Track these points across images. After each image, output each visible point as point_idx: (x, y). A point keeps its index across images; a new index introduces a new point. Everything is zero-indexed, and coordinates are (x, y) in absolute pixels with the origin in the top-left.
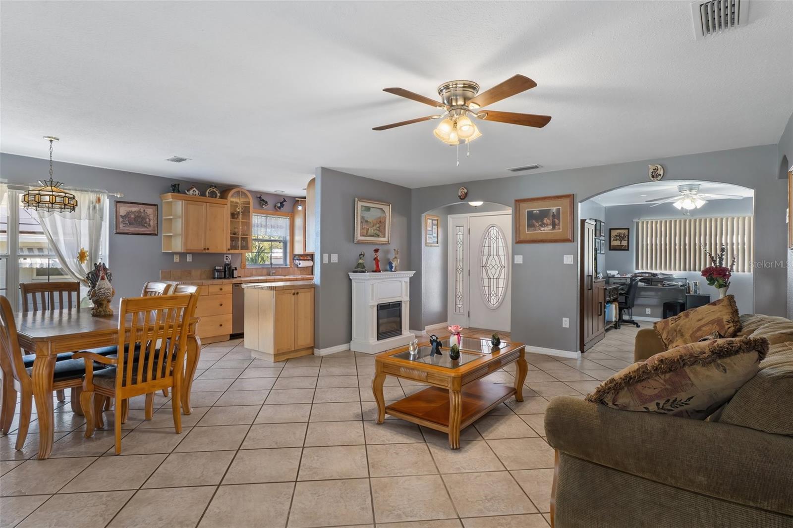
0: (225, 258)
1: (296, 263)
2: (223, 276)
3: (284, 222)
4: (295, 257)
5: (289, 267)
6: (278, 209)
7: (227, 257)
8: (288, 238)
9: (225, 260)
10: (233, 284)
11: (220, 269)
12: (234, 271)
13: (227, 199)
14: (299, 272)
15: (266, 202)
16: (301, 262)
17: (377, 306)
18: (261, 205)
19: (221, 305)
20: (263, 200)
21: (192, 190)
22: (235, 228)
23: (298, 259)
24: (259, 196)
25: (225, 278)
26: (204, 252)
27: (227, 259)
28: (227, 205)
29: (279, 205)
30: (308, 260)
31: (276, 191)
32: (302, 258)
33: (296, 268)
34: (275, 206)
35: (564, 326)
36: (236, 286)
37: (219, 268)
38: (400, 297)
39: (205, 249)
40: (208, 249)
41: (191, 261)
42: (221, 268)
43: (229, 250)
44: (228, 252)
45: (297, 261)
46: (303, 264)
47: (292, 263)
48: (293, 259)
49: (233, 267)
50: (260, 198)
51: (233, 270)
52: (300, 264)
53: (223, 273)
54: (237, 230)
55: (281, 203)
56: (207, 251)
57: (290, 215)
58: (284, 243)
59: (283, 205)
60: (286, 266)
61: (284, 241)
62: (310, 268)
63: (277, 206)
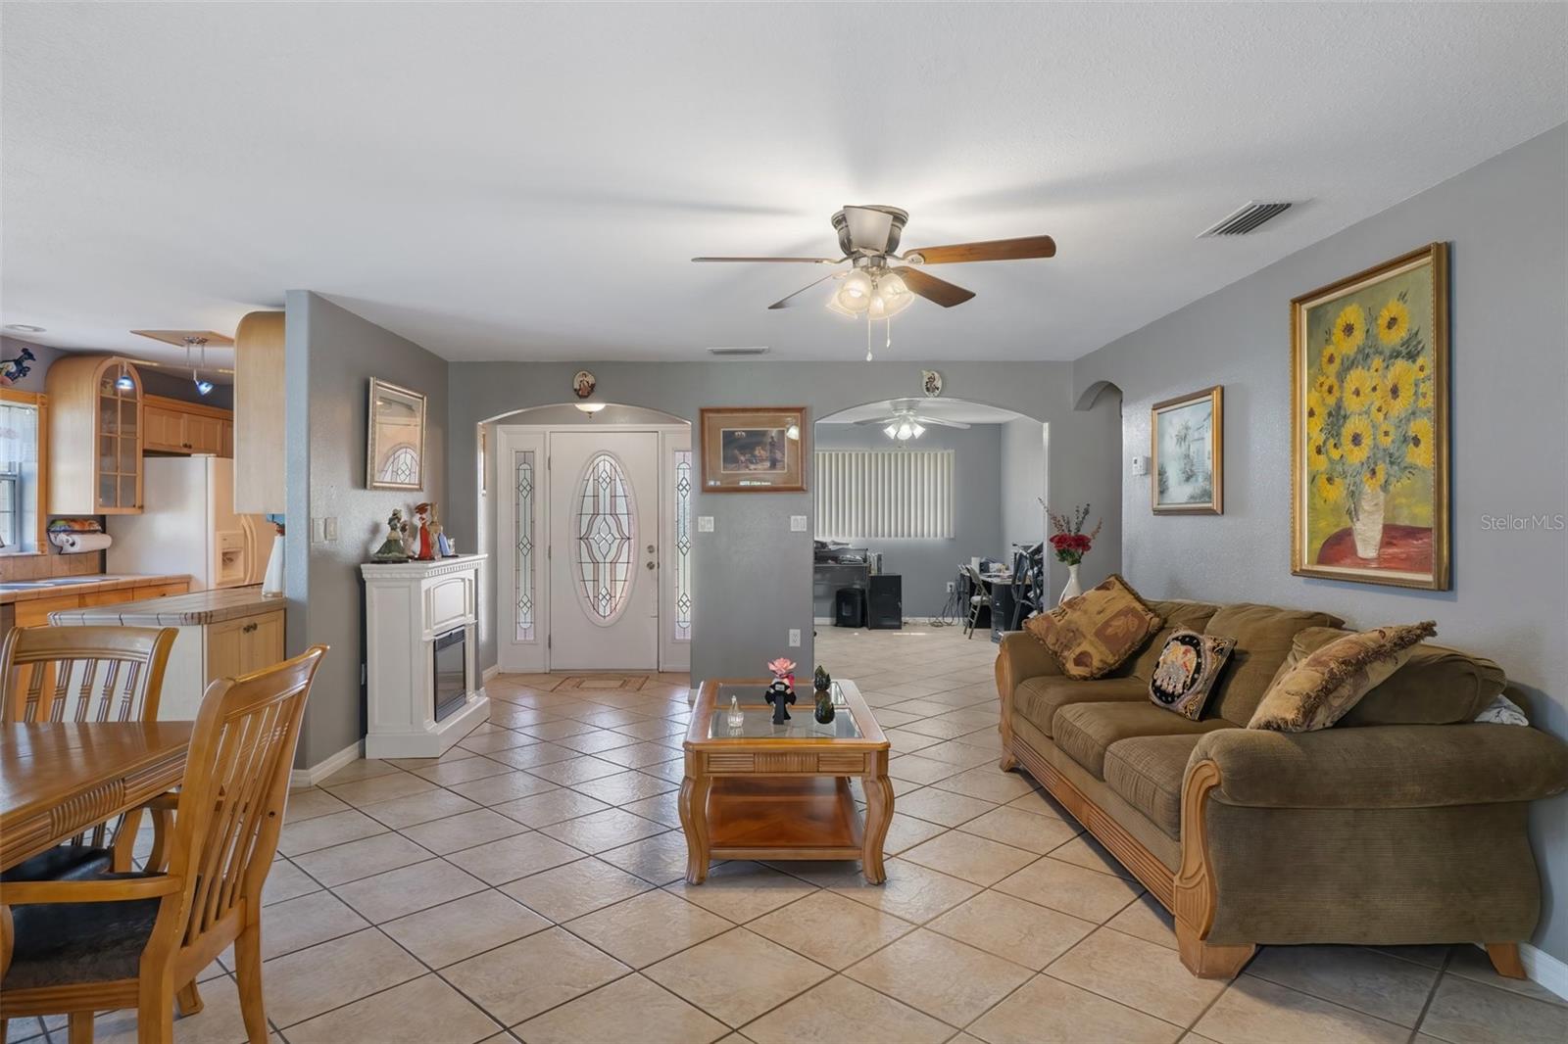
1: (57, 542)
3: (26, 417)
4: (53, 522)
5: (35, 552)
6: (8, 380)
8: (32, 467)
14: (66, 567)
16: (76, 538)
17: (435, 642)
23: (64, 531)
29: (12, 367)
30: (95, 532)
31: (12, 327)
32: (77, 527)
33: (57, 557)
35: (791, 644)
38: (462, 615)
45: (63, 537)
46: (83, 543)
47: (47, 543)
48: (48, 531)
52: (73, 544)
55: (18, 362)
57: (39, 400)
58: (14, 481)
59: (23, 371)
60: (21, 551)
61: (15, 476)
62: (97, 553)
63: (5, 370)
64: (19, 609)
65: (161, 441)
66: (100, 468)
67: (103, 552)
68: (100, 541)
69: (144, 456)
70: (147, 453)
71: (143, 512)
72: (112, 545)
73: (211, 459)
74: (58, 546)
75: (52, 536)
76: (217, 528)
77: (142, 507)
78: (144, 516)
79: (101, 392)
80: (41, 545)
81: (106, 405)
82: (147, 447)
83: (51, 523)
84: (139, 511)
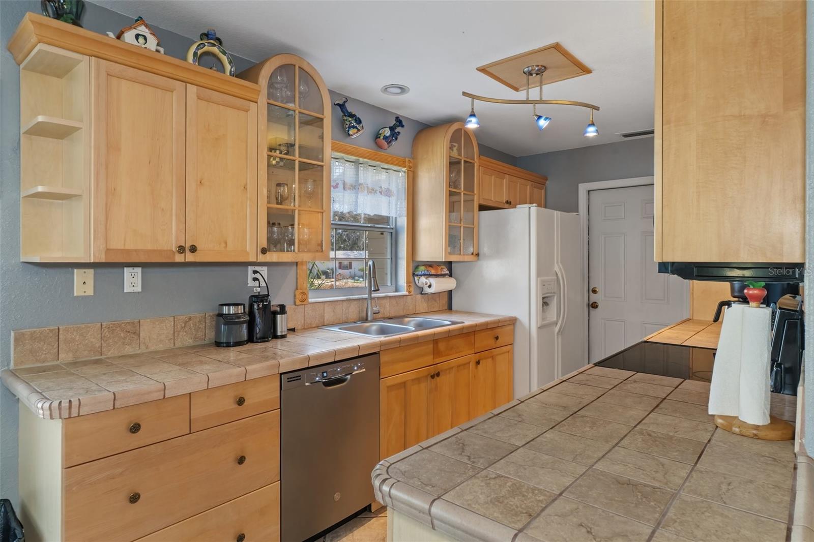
0: (251, 275)
1: (420, 284)
2: (245, 338)
3: (396, 180)
4: (417, 267)
5: (405, 293)
6: (385, 143)
7: (255, 272)
8: (403, 220)
9: (251, 283)
10: (281, 374)
11: (236, 315)
12: (279, 316)
13: (256, 82)
14: (425, 305)
15: (359, 121)
16: (432, 280)
18: (343, 128)
19: (241, 460)
20: (352, 115)
21: (134, 32)
22: (279, 185)
23: (424, 275)
24: (341, 102)
25: (251, 339)
26: (179, 258)
27: (255, 279)
28: (256, 102)
29: (388, 132)
30: (444, 275)
32: (432, 271)
33: (420, 296)
34: (377, 136)
36: (290, 380)
37: (232, 310)
39: (181, 249)
40: (193, 249)
41: (138, 289)
42: (240, 310)
43: (264, 251)
44: (262, 258)
45: (423, 280)
46: (438, 285)
47: (413, 285)
48: (414, 274)
49: (275, 301)
50: (342, 106)
51: (275, 313)
52: (430, 286)
53: (245, 326)
54: (285, 190)
55: (392, 129)
56: (190, 257)
57: (407, 164)
58: (392, 233)
59: (395, 135)
60: (396, 291)
61: (393, 229)
62: (446, 293)
63: (383, 135)
64: (384, 358)
65: (492, 198)
66: (449, 220)
67: (450, 292)
68: (448, 284)
69: (479, 210)
70: (482, 208)
71: (478, 259)
72: (456, 287)
73: (534, 208)
74: (421, 288)
75: (416, 278)
76: (539, 274)
77: (478, 255)
78: (479, 263)
79: (450, 153)
80: (409, 287)
81: (453, 164)
82: (481, 202)
83: (418, 268)
84: (476, 257)
